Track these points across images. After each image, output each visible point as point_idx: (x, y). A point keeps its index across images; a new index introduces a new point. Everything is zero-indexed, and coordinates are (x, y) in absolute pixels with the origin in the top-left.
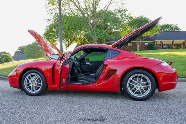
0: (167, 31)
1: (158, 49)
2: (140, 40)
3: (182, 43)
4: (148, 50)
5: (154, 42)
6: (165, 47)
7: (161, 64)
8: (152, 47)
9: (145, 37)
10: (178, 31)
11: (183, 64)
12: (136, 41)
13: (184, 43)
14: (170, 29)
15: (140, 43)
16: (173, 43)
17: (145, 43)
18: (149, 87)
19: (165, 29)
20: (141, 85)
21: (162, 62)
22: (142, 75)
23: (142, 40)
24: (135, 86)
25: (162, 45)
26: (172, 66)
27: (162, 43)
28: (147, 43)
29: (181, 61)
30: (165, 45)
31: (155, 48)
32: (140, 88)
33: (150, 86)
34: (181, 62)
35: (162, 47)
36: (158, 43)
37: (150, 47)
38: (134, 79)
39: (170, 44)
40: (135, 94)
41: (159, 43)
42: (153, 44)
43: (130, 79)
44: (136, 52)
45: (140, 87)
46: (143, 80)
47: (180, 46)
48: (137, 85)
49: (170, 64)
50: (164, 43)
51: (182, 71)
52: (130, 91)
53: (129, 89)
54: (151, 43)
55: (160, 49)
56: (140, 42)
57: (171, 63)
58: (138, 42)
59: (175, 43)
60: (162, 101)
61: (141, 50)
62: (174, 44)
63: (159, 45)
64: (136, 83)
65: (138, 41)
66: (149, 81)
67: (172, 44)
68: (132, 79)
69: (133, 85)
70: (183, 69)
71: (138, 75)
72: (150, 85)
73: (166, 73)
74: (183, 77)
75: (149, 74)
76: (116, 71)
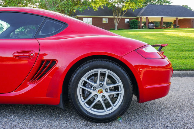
0: (154, 4)
1: (142, 28)
2: (119, 15)
3: (173, 21)
4: (129, 29)
5: (138, 19)
6: (151, 25)
7: (144, 49)
8: (134, 26)
9: (125, 11)
10: (168, 4)
11: (175, 49)
12: (113, 16)
13: (175, 21)
14: (158, 2)
15: (119, 19)
16: (161, 20)
17: (126, 19)
18: (120, 95)
19: (152, 1)
20: (104, 91)
21: (144, 46)
22: (107, 72)
23: (121, 15)
24: (94, 93)
25: (147, 22)
26: (163, 53)
27: (148, 20)
28: (128, 20)
29: (172, 45)
30: (151, 23)
31: (138, 27)
32: (103, 97)
33: (121, 93)
34: (173, 47)
35: (147, 26)
36: (142, 21)
37: (132, 26)
38: (92, 79)
39: (157, 22)
40: (92, 109)
41: (144, 20)
42: (136, 20)
43: (84, 78)
44: (113, 31)
45: (102, 94)
46: (109, 81)
47: (170, 25)
48: (97, 90)
49: (160, 50)
50: (150, 21)
51: (175, 60)
52: (82, 103)
53: (80, 99)
54: (133, 20)
55: (145, 28)
56: (119, 17)
57: (162, 47)
58: (116, 17)
59: (164, 21)
60: (144, 121)
61: (120, 29)
62: (162, 23)
63: (143, 23)
64: (95, 87)
65: (116, 15)
66: (120, 83)
67: (161, 22)
68: (88, 79)
69: (89, 92)
70: (175, 56)
71: (100, 70)
72: (122, 91)
73: (152, 67)
74: (176, 69)
75: (120, 69)
76: (54, 62)
